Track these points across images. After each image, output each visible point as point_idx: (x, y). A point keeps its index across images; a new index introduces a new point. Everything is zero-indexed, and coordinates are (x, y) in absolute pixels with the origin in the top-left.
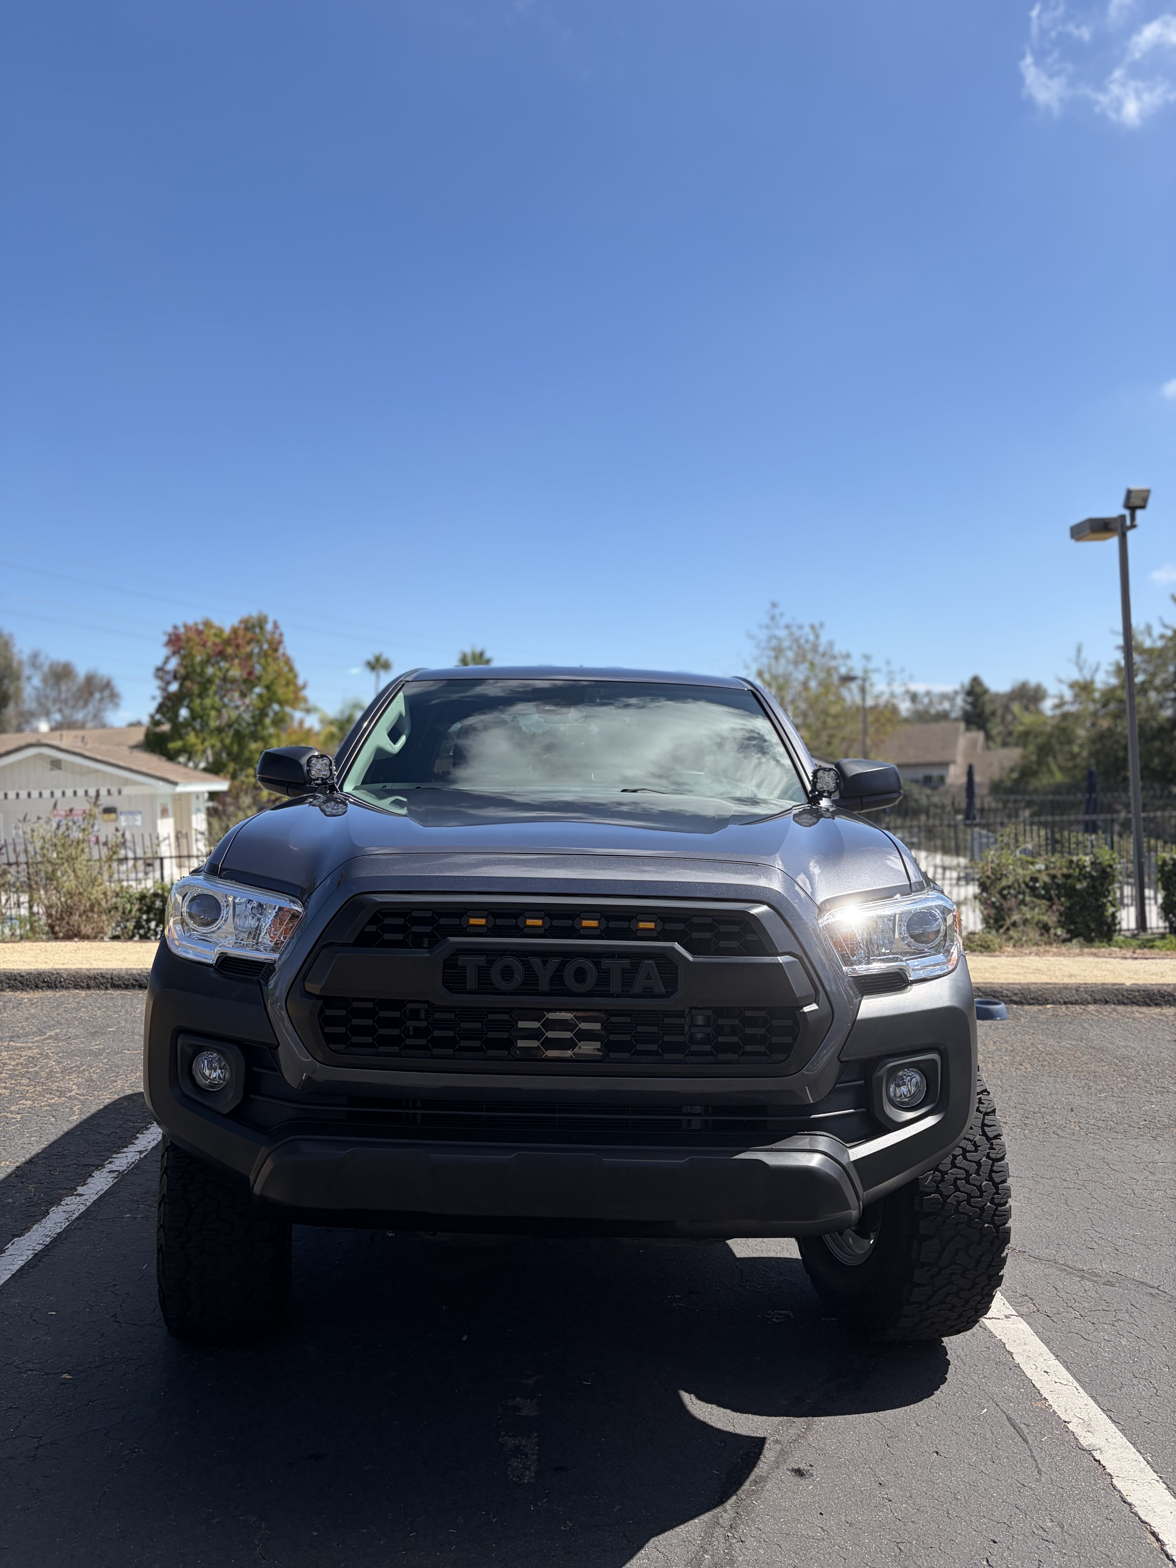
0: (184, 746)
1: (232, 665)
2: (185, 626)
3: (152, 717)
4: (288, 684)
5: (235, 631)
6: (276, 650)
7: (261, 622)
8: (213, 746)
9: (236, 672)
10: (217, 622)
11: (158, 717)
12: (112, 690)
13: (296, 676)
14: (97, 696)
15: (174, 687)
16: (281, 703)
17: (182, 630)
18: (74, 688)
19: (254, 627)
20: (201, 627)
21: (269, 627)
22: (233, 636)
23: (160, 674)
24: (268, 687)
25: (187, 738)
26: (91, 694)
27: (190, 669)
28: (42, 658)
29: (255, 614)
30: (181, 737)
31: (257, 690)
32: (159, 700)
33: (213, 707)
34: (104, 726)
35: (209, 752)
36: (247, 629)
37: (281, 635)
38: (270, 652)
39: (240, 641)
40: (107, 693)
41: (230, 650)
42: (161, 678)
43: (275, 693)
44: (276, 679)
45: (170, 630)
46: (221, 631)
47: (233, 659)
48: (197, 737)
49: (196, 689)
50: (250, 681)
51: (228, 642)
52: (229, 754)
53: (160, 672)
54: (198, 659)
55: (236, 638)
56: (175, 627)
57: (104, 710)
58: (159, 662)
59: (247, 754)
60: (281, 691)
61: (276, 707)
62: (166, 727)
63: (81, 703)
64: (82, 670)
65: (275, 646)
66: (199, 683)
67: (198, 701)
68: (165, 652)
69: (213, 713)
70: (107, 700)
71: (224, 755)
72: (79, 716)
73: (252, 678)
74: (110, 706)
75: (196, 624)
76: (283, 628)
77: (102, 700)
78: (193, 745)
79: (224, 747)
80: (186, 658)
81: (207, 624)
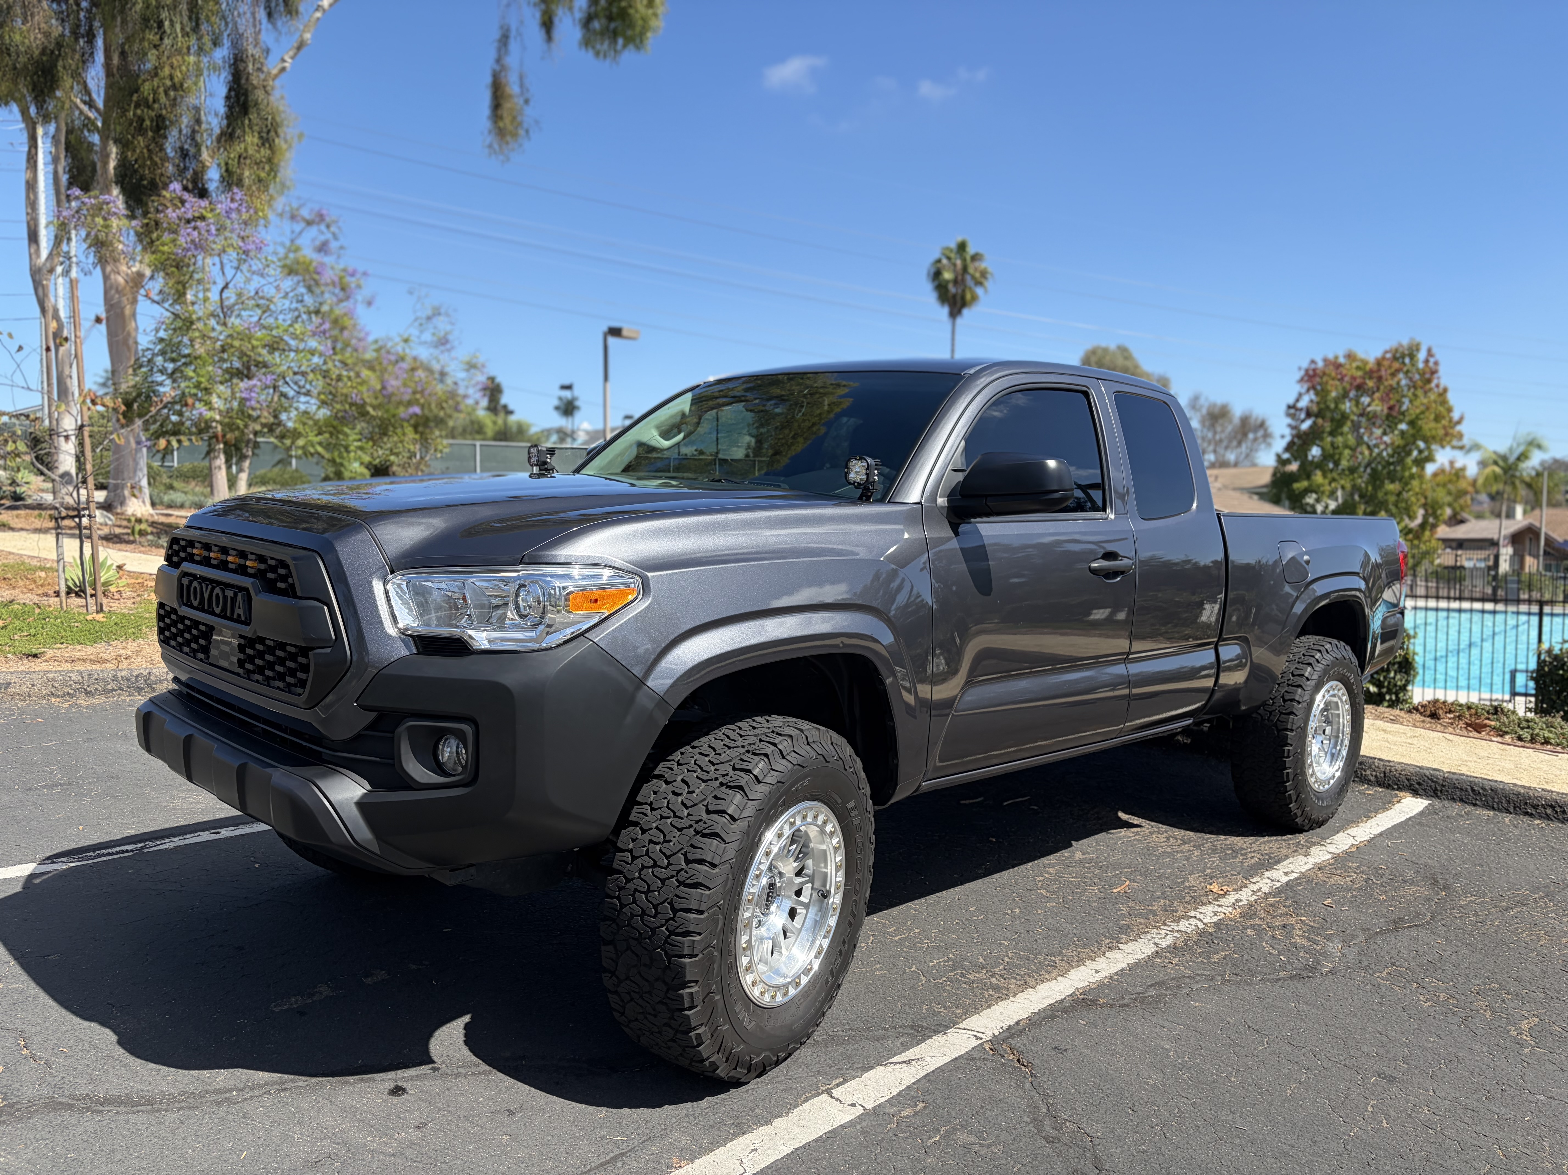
0: (1310, 485)
1: (1373, 400)
2: (1325, 360)
3: (1278, 456)
4: (1438, 418)
5: (1379, 363)
6: (1429, 381)
7: (1412, 352)
8: (1343, 488)
9: (1377, 407)
10: (1361, 354)
11: (1286, 456)
12: (1266, 430)
13: (1450, 410)
14: (1251, 436)
15: (1306, 426)
16: (1426, 440)
17: (1320, 364)
18: (1229, 428)
19: (1403, 356)
20: (1342, 360)
21: (1422, 356)
22: (1375, 368)
23: (1292, 411)
24: (1412, 423)
25: (1313, 477)
26: (1245, 435)
27: (1322, 406)
28: (1202, 401)
29: (1405, 342)
30: (1308, 477)
31: (1403, 426)
32: (1288, 439)
33: (1346, 446)
34: (1254, 465)
35: (1339, 493)
36: (1395, 358)
37: (1436, 363)
38: (1420, 383)
39: (1383, 373)
40: (1260, 433)
41: (1370, 384)
42: (1292, 416)
43: (1420, 429)
44: (1423, 413)
45: (1305, 364)
46: (1365, 363)
47: (1373, 393)
48: (1324, 476)
49: (1328, 427)
50: (1391, 418)
51: (1370, 374)
52: (1362, 496)
53: (1292, 408)
54: (1334, 394)
55: (1379, 370)
56: (1313, 362)
57: (1257, 450)
58: (1291, 401)
59: (1380, 495)
60: (1428, 425)
61: (1421, 444)
62: (1294, 467)
63: (1235, 443)
64: (1237, 411)
65: (1429, 375)
66: (1332, 420)
67: (1329, 439)
68: (1297, 388)
69: (1347, 452)
70: (1261, 440)
71: (1357, 497)
72: (1231, 457)
73: (1394, 413)
74: (1263, 446)
75: (1336, 358)
76: (1439, 355)
77: (1255, 439)
78: (1319, 486)
79: (1355, 488)
80: (1322, 394)
81: (1350, 356)
